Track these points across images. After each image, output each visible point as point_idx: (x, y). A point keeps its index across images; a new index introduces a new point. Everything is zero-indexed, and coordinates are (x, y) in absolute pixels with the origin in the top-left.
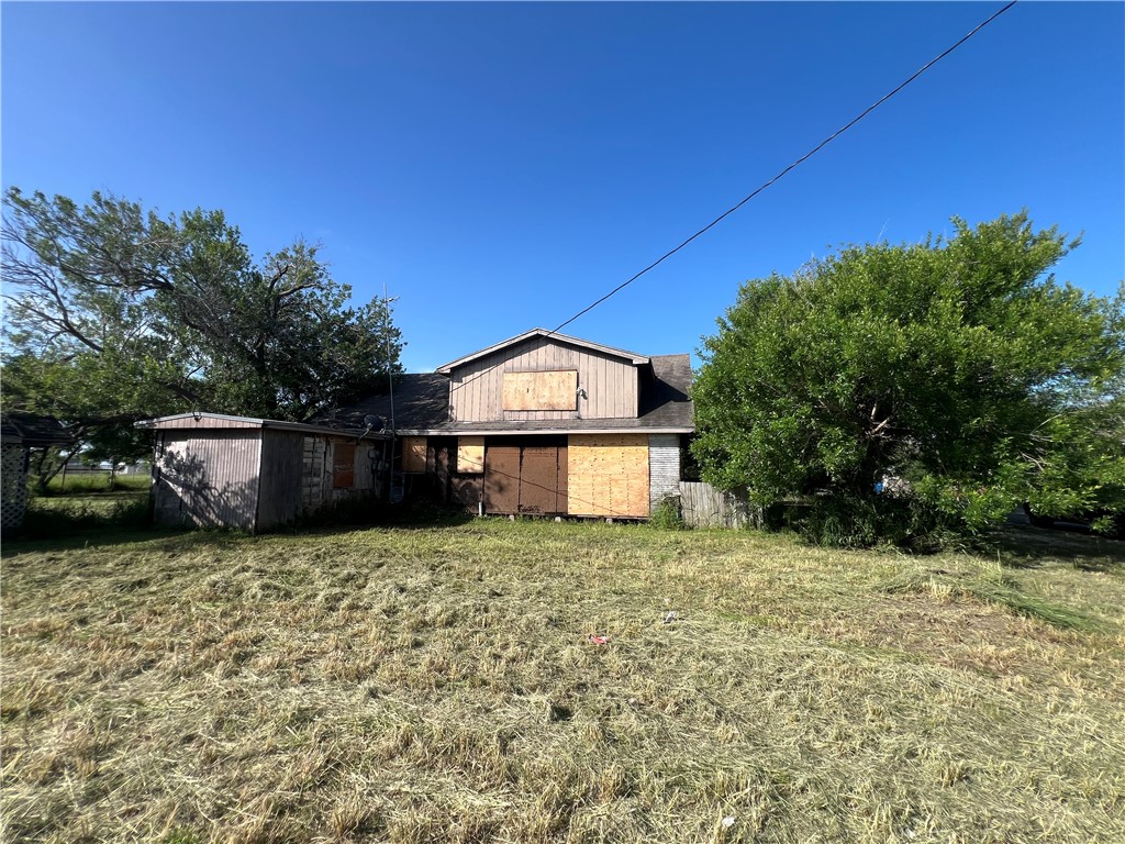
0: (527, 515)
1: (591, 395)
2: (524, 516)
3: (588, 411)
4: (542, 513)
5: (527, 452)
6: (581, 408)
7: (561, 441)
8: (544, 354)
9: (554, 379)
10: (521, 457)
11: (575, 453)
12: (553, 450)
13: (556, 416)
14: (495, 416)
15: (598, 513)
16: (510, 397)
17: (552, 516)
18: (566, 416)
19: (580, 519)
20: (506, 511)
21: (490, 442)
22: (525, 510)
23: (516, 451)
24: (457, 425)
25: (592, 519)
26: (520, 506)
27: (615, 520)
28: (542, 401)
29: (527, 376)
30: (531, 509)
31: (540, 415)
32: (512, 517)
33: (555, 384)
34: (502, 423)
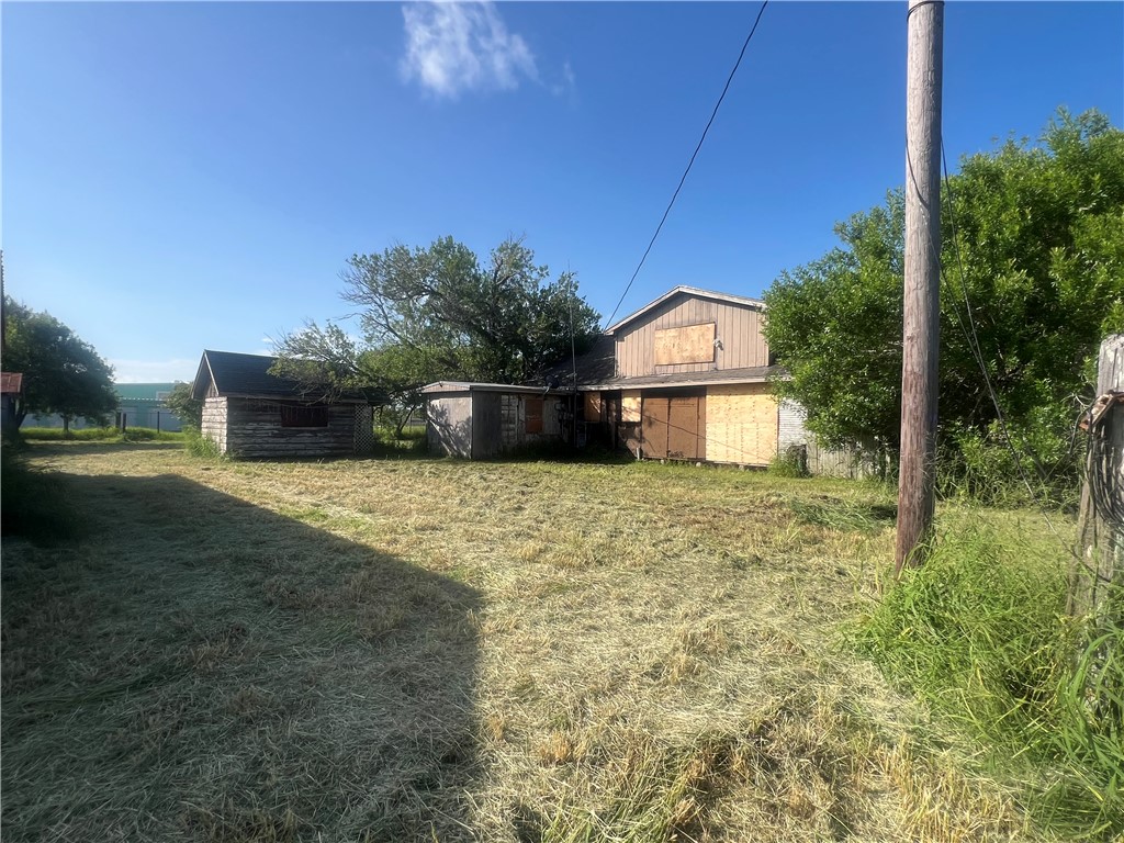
0: (674, 460)
1: (727, 346)
2: (672, 460)
3: (724, 362)
4: (686, 457)
5: (675, 402)
6: (718, 358)
7: (700, 392)
8: (686, 310)
9: (695, 332)
10: (669, 407)
11: (713, 403)
12: (694, 401)
13: (697, 368)
14: (649, 371)
15: (731, 460)
16: (660, 354)
17: (694, 461)
18: (705, 367)
19: (715, 465)
20: (658, 456)
21: (647, 394)
22: (672, 456)
23: (664, 402)
24: (621, 379)
25: (725, 466)
26: (668, 452)
27: (746, 467)
28: (685, 354)
29: (672, 332)
30: (677, 455)
31: (684, 369)
32: (662, 461)
33: (695, 338)
34: (654, 377)
